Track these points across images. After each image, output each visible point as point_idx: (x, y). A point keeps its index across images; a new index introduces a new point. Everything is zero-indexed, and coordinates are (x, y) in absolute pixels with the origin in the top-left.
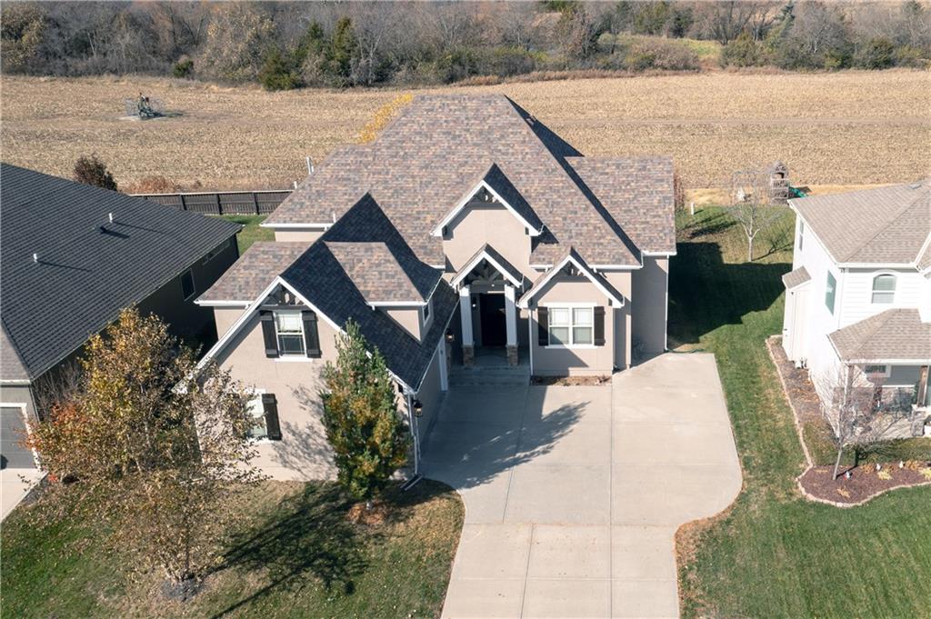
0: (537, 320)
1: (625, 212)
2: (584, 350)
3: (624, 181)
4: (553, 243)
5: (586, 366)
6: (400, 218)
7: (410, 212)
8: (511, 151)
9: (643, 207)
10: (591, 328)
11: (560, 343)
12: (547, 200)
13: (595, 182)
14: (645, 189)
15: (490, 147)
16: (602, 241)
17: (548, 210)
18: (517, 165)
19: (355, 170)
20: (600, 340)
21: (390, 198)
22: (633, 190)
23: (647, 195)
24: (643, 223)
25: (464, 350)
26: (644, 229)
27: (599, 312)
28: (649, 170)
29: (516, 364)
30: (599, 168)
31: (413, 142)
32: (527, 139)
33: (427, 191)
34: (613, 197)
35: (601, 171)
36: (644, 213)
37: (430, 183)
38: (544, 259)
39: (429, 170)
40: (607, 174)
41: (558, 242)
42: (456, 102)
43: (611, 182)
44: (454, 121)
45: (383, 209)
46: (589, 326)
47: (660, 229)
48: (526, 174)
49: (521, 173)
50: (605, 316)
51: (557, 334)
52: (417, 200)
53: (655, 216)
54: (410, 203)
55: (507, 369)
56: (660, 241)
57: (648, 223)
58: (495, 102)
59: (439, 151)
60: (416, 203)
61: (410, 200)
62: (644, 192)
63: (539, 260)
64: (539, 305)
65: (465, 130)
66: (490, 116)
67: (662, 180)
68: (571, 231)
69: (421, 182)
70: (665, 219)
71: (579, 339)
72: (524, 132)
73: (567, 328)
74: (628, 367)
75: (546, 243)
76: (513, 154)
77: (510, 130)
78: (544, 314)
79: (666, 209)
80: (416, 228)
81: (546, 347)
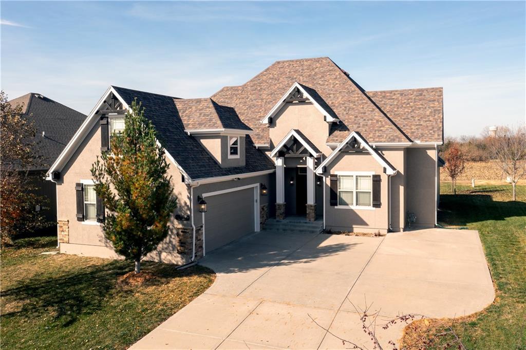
0: (329, 185)
1: (404, 119)
2: (364, 210)
3: (405, 102)
4: (345, 131)
5: (367, 225)
6: (248, 120)
7: (255, 117)
8: (327, 83)
9: (418, 116)
10: (370, 192)
11: (347, 204)
12: (346, 107)
13: (384, 104)
14: (421, 106)
15: (313, 82)
16: (381, 129)
17: (345, 113)
18: (329, 90)
19: (229, 98)
20: (377, 203)
21: (245, 110)
22: (412, 107)
23: (422, 109)
24: (417, 125)
25: (277, 207)
26: (417, 129)
27: (376, 179)
28: (424, 95)
29: (313, 219)
30: (387, 96)
31: (267, 83)
32: (338, 77)
33: (268, 106)
34: (396, 111)
35: (389, 97)
36: (419, 120)
37: (271, 102)
38: (337, 140)
39: (272, 96)
40: (393, 99)
41: (349, 130)
42: (298, 63)
43: (395, 103)
44: (294, 72)
45: (239, 116)
46: (370, 191)
47: (430, 128)
48: (334, 94)
49: (331, 94)
50: (382, 183)
51: (344, 197)
52: (261, 110)
53: (426, 121)
54: (256, 112)
55: (306, 223)
56: (430, 135)
57: (421, 125)
58: (322, 61)
59: (281, 86)
60: (260, 112)
61: (257, 111)
62: (420, 108)
63: (333, 140)
64: (331, 173)
65: (299, 75)
66: (317, 68)
67: (434, 101)
68: (359, 124)
69: (266, 102)
70: (435, 122)
71: (361, 201)
72: (337, 74)
73: (352, 192)
74: (402, 230)
75: (340, 131)
76: (327, 85)
77: (329, 73)
78: (335, 180)
79: (436, 117)
80: (256, 125)
81: (336, 207)
